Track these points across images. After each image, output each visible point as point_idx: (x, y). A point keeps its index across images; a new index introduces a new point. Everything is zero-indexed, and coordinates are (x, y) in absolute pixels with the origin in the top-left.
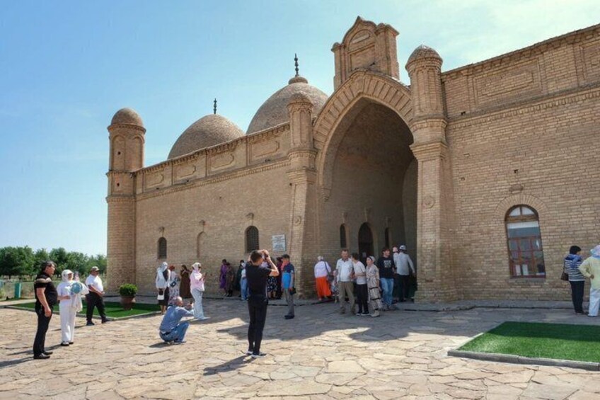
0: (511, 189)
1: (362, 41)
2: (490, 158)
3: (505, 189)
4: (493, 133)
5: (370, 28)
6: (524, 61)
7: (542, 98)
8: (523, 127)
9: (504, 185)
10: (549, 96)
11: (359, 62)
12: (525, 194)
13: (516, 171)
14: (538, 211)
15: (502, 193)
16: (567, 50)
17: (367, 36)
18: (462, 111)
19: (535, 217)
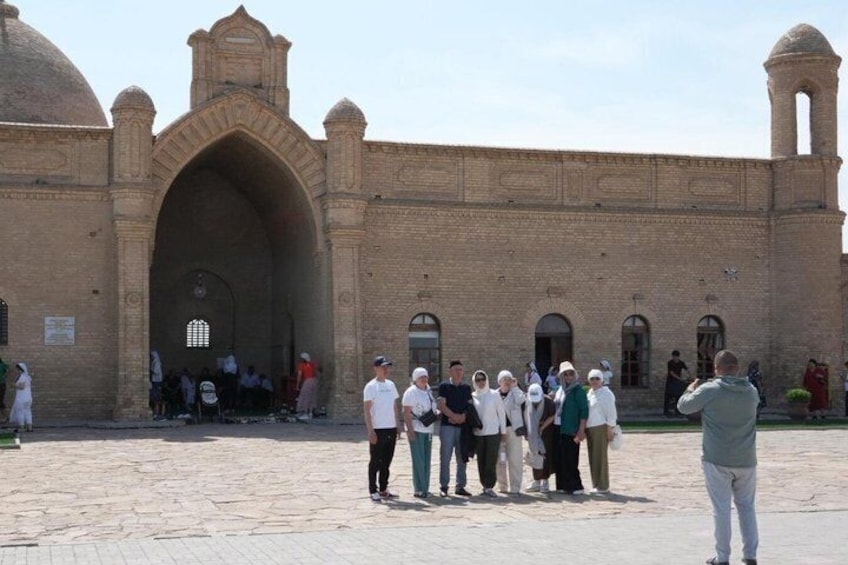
0: (419, 296)
1: (244, 44)
2: (402, 257)
3: (413, 294)
4: (408, 229)
5: (257, 30)
6: (445, 160)
7: (457, 204)
8: (437, 230)
9: (413, 289)
10: (464, 204)
11: (231, 72)
12: (432, 302)
13: (426, 276)
14: (442, 321)
15: (410, 298)
16: (483, 163)
17: (253, 41)
18: (377, 194)
19: (437, 326)
